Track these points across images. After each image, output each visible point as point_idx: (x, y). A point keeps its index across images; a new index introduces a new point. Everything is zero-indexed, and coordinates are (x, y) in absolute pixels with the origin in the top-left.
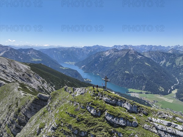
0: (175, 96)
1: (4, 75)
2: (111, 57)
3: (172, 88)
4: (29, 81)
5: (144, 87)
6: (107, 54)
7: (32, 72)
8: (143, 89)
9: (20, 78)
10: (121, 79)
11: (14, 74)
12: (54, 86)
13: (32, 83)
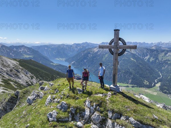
0: (159, 89)
2: (99, 53)
3: (156, 82)
4: (17, 76)
5: (130, 81)
6: (96, 50)
8: (129, 83)
9: (7, 74)
10: (108, 73)
13: (20, 78)
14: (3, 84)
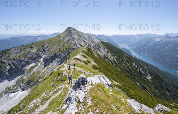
1: (84, 43)
2: (161, 43)
4: (99, 50)
6: (158, 40)
7: (102, 44)
9: (93, 47)
11: (90, 44)
12: (115, 57)
13: (100, 52)
14: (86, 51)
